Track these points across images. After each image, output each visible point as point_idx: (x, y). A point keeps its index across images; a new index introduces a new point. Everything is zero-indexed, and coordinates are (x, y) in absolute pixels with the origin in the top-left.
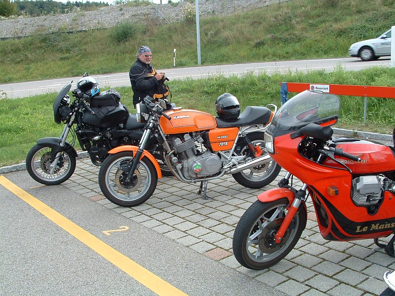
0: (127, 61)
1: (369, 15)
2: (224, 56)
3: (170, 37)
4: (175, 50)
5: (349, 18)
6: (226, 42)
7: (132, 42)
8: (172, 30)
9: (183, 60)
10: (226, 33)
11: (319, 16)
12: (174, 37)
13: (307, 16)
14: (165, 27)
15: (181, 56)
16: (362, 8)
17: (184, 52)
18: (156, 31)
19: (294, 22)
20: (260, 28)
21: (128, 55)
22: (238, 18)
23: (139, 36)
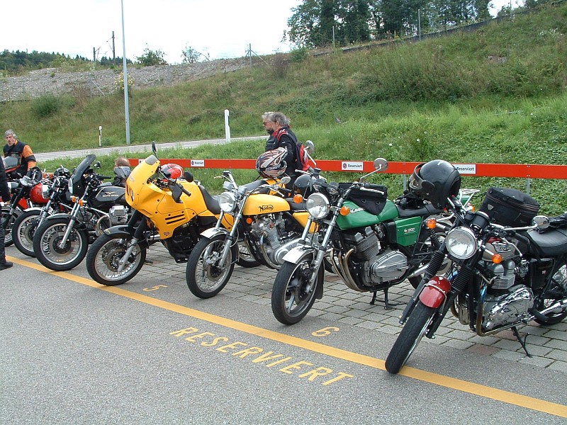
0: (49, 140)
1: (314, 88)
2: (155, 134)
3: (100, 112)
4: (100, 128)
5: (292, 91)
6: (160, 118)
7: (56, 117)
8: (104, 104)
9: (111, 139)
10: (161, 108)
11: (265, 88)
12: (105, 112)
13: (251, 88)
14: (96, 100)
15: (110, 134)
16: (311, 80)
17: (114, 130)
18: (85, 105)
19: (233, 95)
20: (200, 102)
21: (49, 133)
22: (177, 90)
23: (65, 110)
